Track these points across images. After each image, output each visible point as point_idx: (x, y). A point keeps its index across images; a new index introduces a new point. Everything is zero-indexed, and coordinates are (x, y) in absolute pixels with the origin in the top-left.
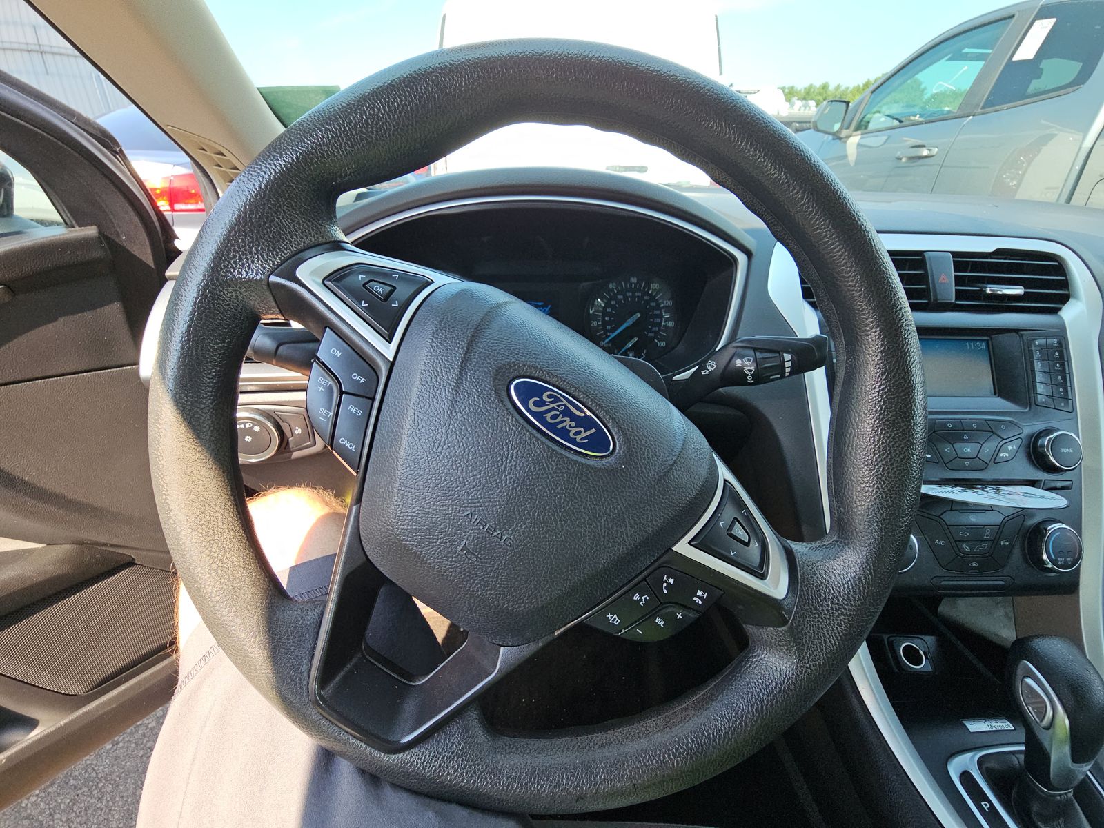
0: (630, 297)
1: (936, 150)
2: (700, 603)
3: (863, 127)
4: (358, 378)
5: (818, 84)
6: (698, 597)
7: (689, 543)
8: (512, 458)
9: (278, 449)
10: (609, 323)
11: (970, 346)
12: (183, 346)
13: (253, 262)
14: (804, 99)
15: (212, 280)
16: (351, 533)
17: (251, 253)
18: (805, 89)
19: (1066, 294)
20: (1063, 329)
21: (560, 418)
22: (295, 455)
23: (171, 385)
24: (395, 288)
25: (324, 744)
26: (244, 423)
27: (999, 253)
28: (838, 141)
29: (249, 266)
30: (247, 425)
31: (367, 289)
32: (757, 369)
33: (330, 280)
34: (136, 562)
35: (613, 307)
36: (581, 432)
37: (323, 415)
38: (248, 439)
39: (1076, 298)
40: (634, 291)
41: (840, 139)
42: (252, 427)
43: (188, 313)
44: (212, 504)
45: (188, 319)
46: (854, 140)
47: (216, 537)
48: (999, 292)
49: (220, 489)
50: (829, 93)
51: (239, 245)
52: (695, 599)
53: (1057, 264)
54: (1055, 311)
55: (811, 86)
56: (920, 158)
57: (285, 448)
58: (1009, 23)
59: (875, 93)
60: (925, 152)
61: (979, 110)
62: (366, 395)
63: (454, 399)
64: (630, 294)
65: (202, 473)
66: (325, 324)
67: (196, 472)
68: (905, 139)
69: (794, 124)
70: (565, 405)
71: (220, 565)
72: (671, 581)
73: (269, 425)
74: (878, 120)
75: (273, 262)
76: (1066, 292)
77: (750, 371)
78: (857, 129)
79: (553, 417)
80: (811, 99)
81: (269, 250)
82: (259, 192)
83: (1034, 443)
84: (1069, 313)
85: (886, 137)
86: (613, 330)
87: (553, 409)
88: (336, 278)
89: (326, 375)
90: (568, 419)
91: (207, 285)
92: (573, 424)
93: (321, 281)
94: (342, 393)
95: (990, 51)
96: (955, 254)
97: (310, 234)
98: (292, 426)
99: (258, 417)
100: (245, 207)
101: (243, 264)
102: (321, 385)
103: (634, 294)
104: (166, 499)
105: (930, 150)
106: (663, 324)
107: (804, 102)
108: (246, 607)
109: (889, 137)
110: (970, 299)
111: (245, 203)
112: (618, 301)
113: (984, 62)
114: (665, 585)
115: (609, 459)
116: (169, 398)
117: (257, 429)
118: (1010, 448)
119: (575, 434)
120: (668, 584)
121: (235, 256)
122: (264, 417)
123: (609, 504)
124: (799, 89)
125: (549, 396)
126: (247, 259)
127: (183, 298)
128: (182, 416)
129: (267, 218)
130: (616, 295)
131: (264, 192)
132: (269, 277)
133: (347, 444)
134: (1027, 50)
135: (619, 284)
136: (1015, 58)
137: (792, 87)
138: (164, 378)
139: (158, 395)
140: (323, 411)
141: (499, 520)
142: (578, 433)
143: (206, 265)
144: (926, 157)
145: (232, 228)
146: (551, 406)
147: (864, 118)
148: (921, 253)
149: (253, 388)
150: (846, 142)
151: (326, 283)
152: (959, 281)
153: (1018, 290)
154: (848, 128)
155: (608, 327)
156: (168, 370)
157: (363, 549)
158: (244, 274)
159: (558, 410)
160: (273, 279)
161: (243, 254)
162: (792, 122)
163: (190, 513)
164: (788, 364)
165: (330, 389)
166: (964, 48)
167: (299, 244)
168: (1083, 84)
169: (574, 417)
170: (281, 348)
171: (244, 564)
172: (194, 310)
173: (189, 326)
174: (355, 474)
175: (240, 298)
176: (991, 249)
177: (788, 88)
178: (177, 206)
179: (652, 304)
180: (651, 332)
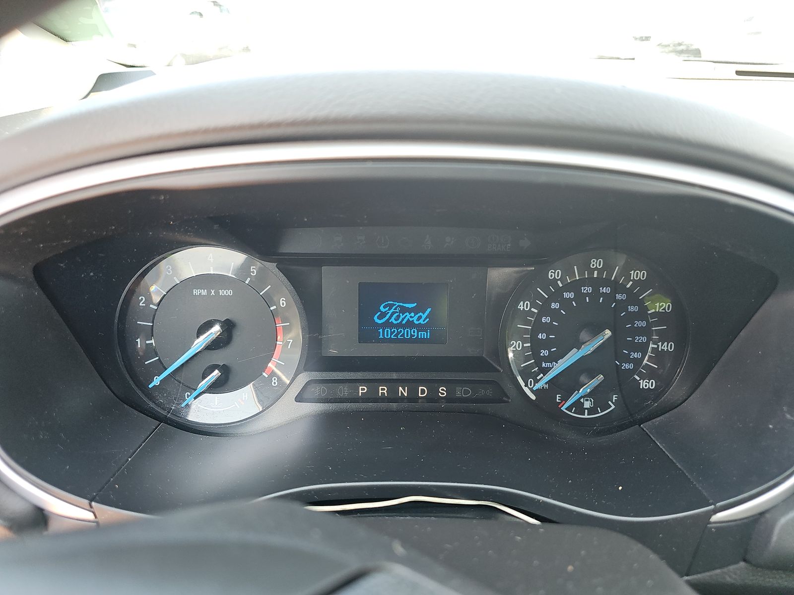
0: (587, 294)
10: (546, 344)
35: (554, 314)
40: (596, 283)
64: (589, 290)
86: (555, 358)
103: (596, 290)
106: (651, 346)
112: (565, 303)
130: (560, 291)
135: (569, 271)
155: (544, 353)
179: (632, 309)
180: (629, 361)
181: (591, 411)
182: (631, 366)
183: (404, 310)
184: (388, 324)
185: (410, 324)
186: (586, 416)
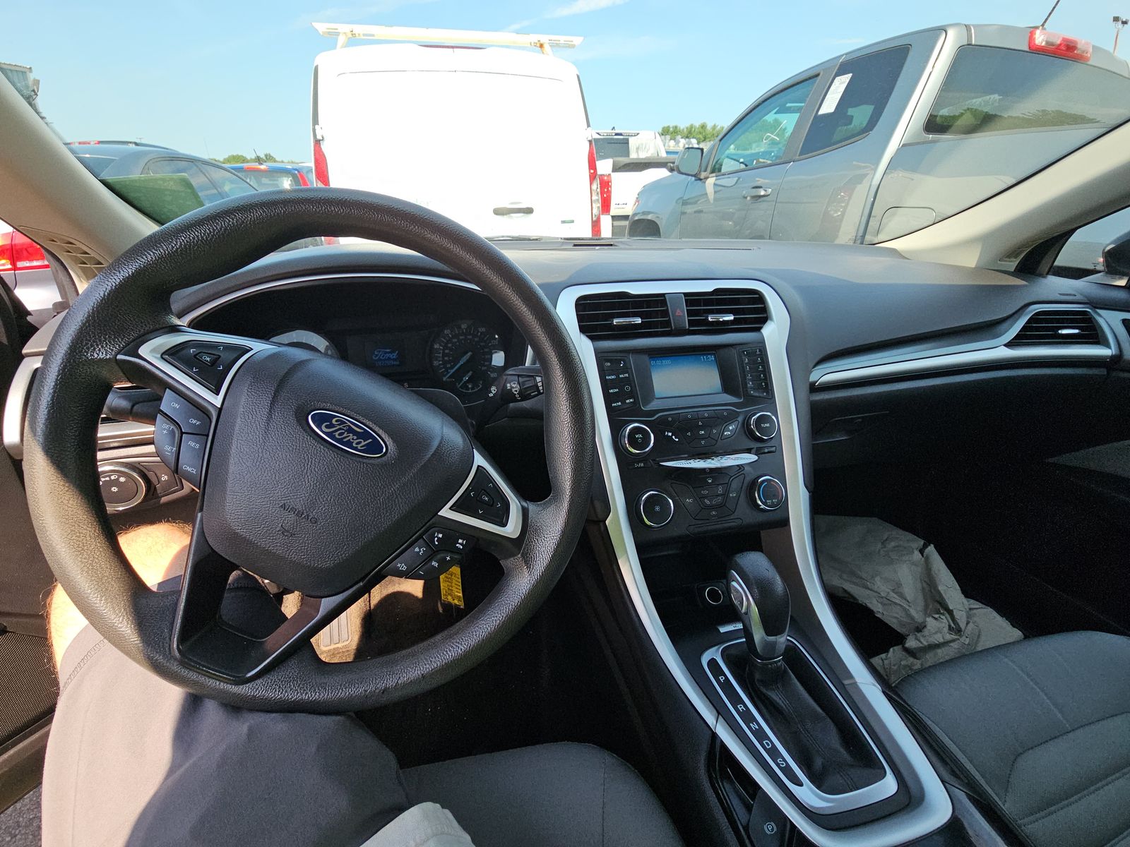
0: (462, 339)
1: (770, 190)
2: (461, 547)
3: (717, 170)
4: (194, 422)
5: (697, 124)
6: (459, 544)
7: (450, 509)
8: (311, 463)
9: (146, 495)
10: (449, 362)
11: (704, 358)
12: (49, 411)
13: (102, 347)
14: (687, 137)
15: (70, 362)
16: (198, 532)
17: (100, 341)
18: (687, 128)
19: (764, 317)
20: (763, 342)
21: (345, 435)
22: (164, 500)
23: (41, 440)
24: (220, 356)
25: (191, 691)
26: (109, 476)
27: (717, 291)
28: (698, 181)
29: (99, 350)
30: (113, 478)
31: (197, 359)
32: (520, 390)
33: (167, 355)
34: (8, 629)
35: (450, 349)
36: (361, 442)
37: (169, 450)
38: (114, 489)
39: (772, 320)
41: (701, 180)
42: (118, 479)
43: (52, 387)
44: (80, 524)
45: (51, 391)
46: (711, 181)
47: (86, 548)
48: (721, 320)
49: (86, 513)
50: (708, 132)
51: (90, 336)
52: (457, 545)
53: (757, 296)
54: (759, 329)
55: (692, 126)
56: (760, 197)
57: (153, 495)
58: (816, 80)
59: (722, 141)
60: (762, 193)
61: (797, 157)
62: (201, 434)
63: (267, 429)
64: (463, 337)
65: (71, 502)
66: (165, 385)
67: (65, 502)
68: (757, 179)
69: (669, 164)
70: (349, 426)
71: (91, 567)
72: (440, 536)
73: (135, 475)
74: (728, 166)
75: (119, 346)
76: (765, 315)
77: (516, 391)
78: (713, 172)
79: (340, 435)
80: (693, 138)
81: (115, 337)
82: (103, 299)
83: (748, 420)
84: (768, 331)
85: (737, 178)
86: (452, 368)
87: (340, 429)
88: (172, 354)
89: (168, 422)
90: (351, 435)
91: (65, 366)
92: (355, 437)
93: (159, 356)
94: (182, 433)
95: (803, 104)
96: (686, 294)
97: (149, 323)
98: (158, 474)
99: (123, 469)
100: (93, 309)
101: (94, 349)
102: (165, 429)
103: (466, 337)
104: (43, 523)
105: (766, 191)
107: (687, 140)
108: (114, 596)
109: (739, 178)
110: (699, 325)
111: (93, 307)
112: (454, 344)
113: (799, 114)
114: (436, 539)
115: (383, 458)
116: (40, 450)
117: (122, 479)
118: (731, 428)
119: (356, 444)
120: (439, 538)
121: (87, 344)
122: (128, 468)
123: (384, 487)
124: (682, 128)
125: (336, 421)
126: (97, 345)
127: (47, 376)
128: (52, 462)
129: (112, 315)
130: (451, 339)
131: (108, 298)
132: (117, 355)
133: (189, 469)
134: (829, 106)
135: (452, 330)
136: (821, 112)
137: (676, 127)
138: (35, 435)
139: (31, 448)
140: (168, 448)
141: (305, 506)
142: (358, 443)
143: (64, 352)
144: (764, 196)
145: (84, 324)
146: (338, 427)
147: (717, 162)
148: (663, 295)
149: (116, 445)
150: (705, 182)
151: (164, 356)
152: (690, 313)
153: (731, 318)
154: (705, 171)
155: (449, 366)
156: (38, 429)
157: (208, 543)
158: (96, 356)
159: (343, 429)
160: (119, 357)
161: (94, 342)
162: (667, 163)
163: (63, 532)
164: (540, 384)
165: (173, 432)
166: (787, 103)
167: (140, 332)
168: (871, 130)
169: (355, 433)
170: (135, 407)
171: (111, 566)
172: (56, 384)
173: (53, 396)
174: (198, 491)
175: (94, 373)
176: (711, 290)
177: (673, 127)
178: (20, 264)
179: (482, 344)
180: (485, 366)
181: (472, 388)
182: (485, 368)
183: (386, 353)
184: (379, 360)
185: (389, 359)
186: (470, 391)
